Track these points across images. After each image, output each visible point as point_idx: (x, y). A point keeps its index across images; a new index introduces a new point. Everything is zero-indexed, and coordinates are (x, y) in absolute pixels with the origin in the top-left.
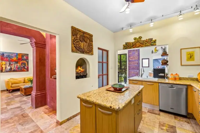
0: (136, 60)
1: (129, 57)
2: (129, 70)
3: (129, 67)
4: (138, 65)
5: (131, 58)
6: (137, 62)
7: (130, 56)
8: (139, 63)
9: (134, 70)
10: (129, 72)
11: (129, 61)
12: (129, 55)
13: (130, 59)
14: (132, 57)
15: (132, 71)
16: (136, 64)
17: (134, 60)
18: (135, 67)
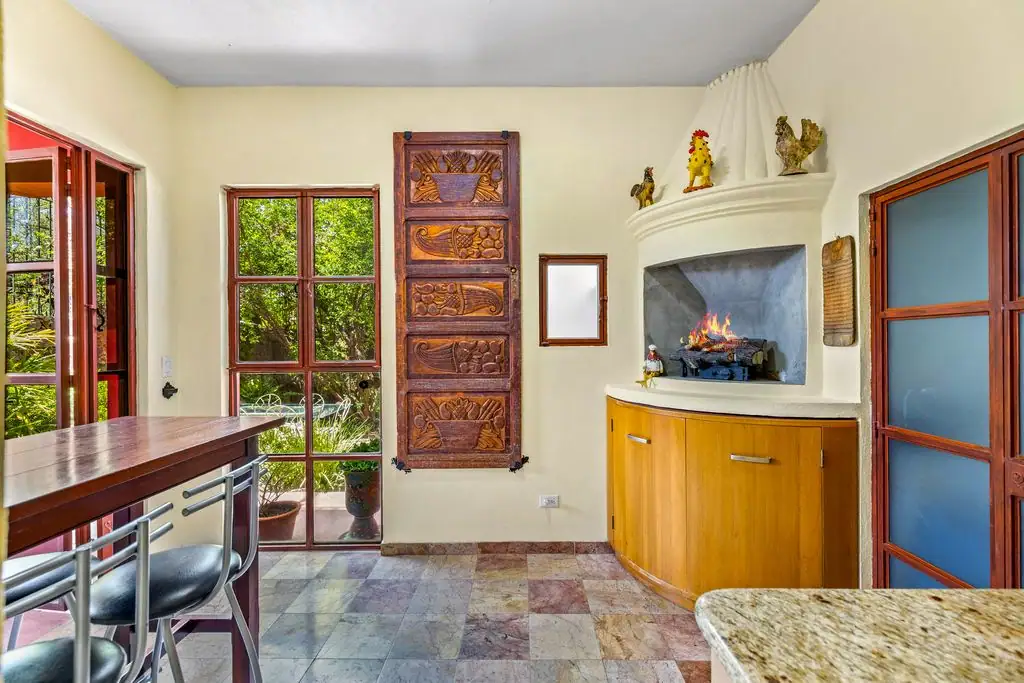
0: (485, 269)
1: (405, 224)
2: (406, 374)
3: (406, 339)
4: (498, 326)
5: (426, 246)
6: (499, 284)
7: (414, 213)
8: (518, 304)
9: (466, 374)
10: (406, 399)
11: (410, 274)
12: (402, 203)
13: (417, 253)
14: (435, 230)
15: (442, 384)
16: (482, 313)
17: (462, 268)
18: (472, 341)
